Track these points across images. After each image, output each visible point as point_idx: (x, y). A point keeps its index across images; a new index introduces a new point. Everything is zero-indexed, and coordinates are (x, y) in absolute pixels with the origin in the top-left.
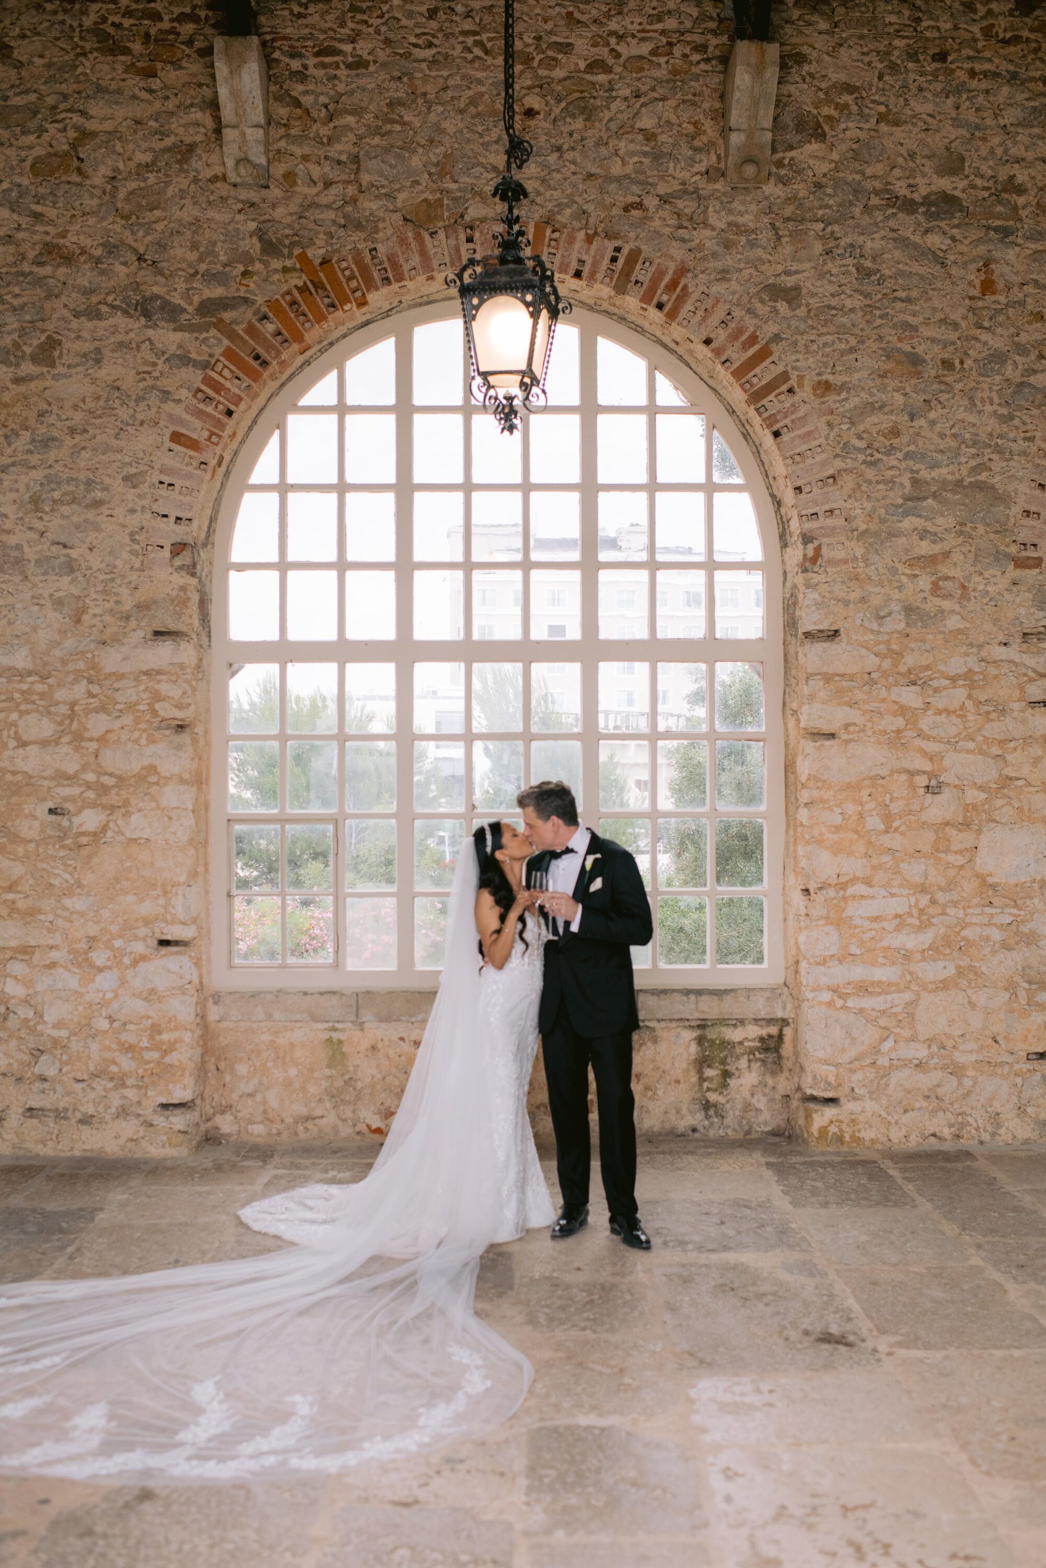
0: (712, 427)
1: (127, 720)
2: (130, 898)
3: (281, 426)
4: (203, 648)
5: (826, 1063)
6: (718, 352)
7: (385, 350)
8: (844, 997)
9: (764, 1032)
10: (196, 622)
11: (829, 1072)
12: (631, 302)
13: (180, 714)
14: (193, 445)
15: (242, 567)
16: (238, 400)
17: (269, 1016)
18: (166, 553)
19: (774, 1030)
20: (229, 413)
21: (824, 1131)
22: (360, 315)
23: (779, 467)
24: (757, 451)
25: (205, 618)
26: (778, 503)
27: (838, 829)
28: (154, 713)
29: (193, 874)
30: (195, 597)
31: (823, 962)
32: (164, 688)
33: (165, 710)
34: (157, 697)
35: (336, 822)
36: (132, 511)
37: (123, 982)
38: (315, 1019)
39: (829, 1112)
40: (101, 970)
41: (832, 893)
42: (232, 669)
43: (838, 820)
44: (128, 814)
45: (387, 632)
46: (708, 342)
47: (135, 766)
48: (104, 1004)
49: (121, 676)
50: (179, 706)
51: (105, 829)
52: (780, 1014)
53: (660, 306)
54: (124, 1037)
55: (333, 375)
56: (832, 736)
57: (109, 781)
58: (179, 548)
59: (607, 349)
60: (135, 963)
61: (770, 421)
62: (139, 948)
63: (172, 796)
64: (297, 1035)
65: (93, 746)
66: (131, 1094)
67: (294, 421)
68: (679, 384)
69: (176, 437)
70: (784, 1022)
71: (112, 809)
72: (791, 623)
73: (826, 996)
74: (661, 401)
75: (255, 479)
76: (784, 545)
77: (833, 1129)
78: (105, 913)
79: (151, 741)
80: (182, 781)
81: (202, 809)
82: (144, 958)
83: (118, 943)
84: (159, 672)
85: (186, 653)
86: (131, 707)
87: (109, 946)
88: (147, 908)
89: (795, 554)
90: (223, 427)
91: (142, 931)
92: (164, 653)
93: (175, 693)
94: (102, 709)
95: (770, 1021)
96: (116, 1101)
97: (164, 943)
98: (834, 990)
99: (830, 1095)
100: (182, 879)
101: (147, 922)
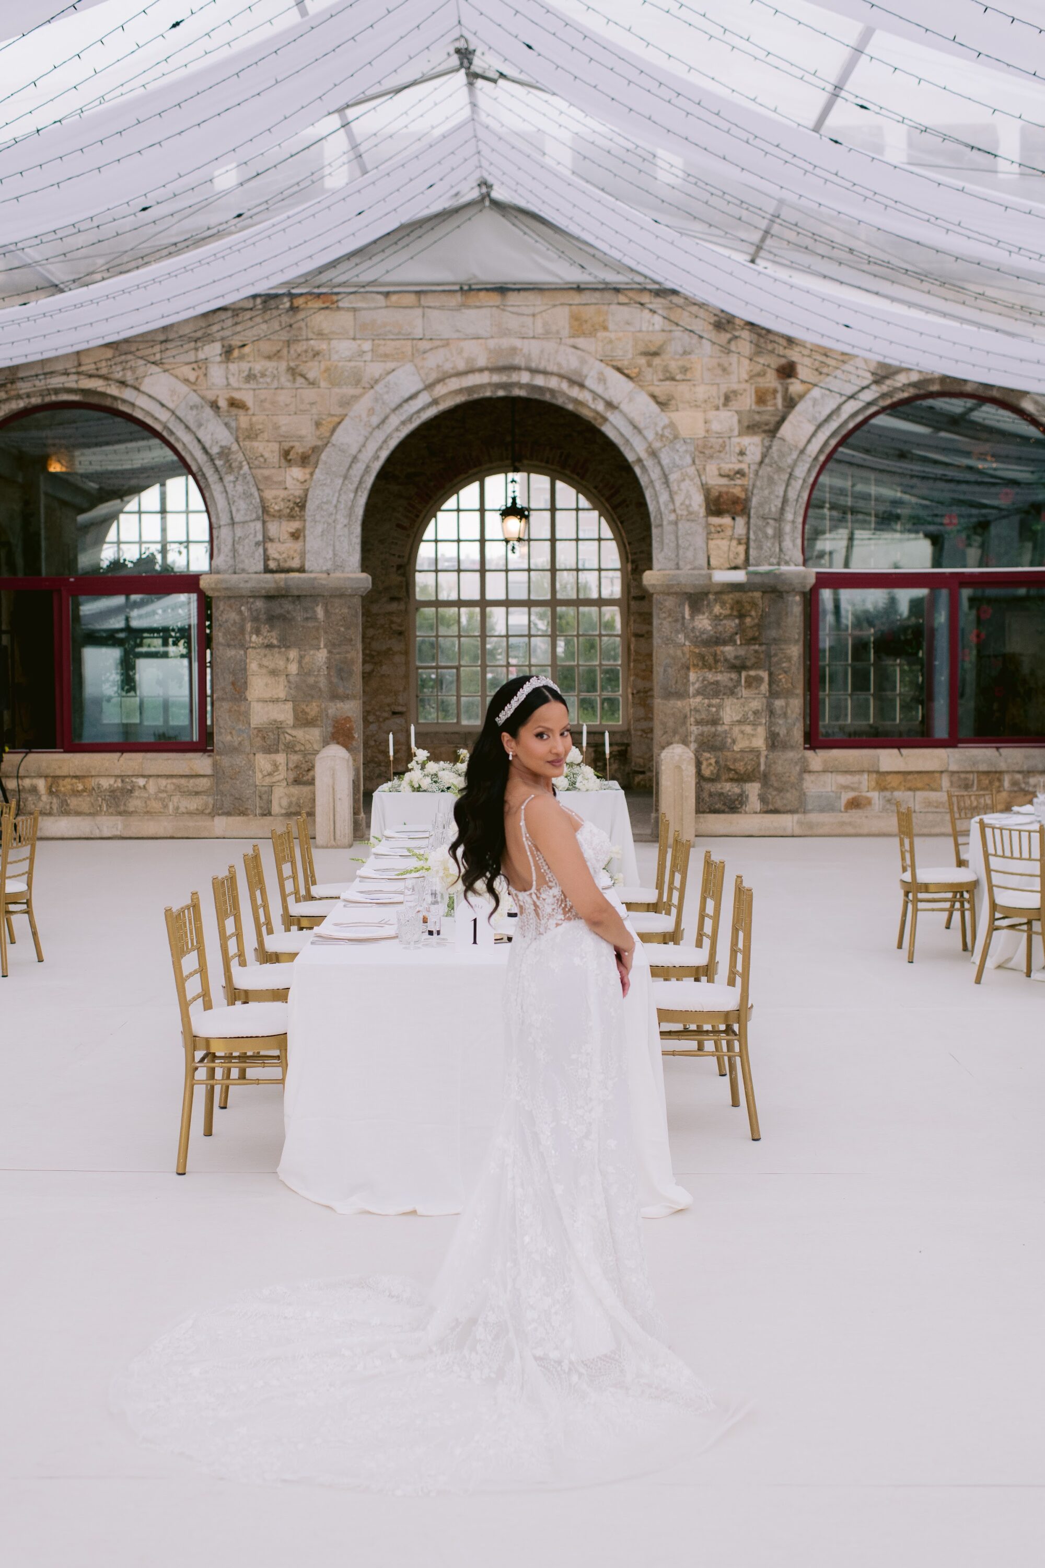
0: (600, 516)
1: (381, 631)
2: (382, 697)
3: (435, 517)
4: (407, 603)
5: (640, 757)
6: (599, 491)
7: (475, 486)
8: (646, 733)
9: (620, 748)
10: (405, 594)
11: (641, 761)
12: (568, 472)
13: (400, 629)
14: (404, 528)
15: (420, 571)
16: (420, 511)
17: (432, 742)
18: (395, 569)
19: (623, 748)
20: (417, 516)
21: (639, 783)
22: (466, 476)
23: (624, 534)
24: (617, 527)
25: (407, 591)
26: (625, 546)
27: (644, 671)
28: (391, 628)
29: (405, 689)
30: (404, 584)
31: (639, 720)
32: (395, 619)
33: (394, 627)
34: (392, 622)
35: (458, 668)
36: (382, 553)
37: (380, 728)
38: (449, 743)
39: (641, 776)
40: (371, 723)
41: (642, 694)
42: (417, 609)
43: (644, 667)
44: (381, 666)
45: (477, 597)
46: (596, 488)
47: (384, 648)
48: (373, 735)
49: (378, 615)
50: (400, 625)
51: (373, 671)
52: (626, 741)
53: (578, 474)
54: (380, 748)
55: (455, 497)
56: (642, 636)
57: (374, 653)
58: (399, 567)
59: (560, 485)
60: (384, 720)
61: (619, 518)
62: (386, 715)
63: (398, 659)
64: (443, 749)
65: (368, 641)
66: (383, 769)
67: (439, 514)
68: (588, 498)
69: (398, 526)
70: (628, 745)
71: (375, 664)
72: (629, 592)
73: (639, 733)
74: (581, 506)
75: (425, 537)
76: (627, 562)
77: (642, 783)
78: (373, 702)
79: (390, 638)
80: (401, 653)
81: (407, 663)
82: (387, 718)
83: (378, 713)
84: (392, 613)
85: (402, 607)
86: (382, 626)
87: (374, 714)
88: (388, 700)
89: (629, 567)
90: (415, 521)
91: (387, 709)
92: (394, 606)
93: (398, 620)
94: (372, 626)
95: (623, 744)
96: (377, 771)
97: (394, 713)
98: (643, 731)
99: (641, 770)
100: (401, 689)
101: (389, 705)
